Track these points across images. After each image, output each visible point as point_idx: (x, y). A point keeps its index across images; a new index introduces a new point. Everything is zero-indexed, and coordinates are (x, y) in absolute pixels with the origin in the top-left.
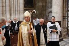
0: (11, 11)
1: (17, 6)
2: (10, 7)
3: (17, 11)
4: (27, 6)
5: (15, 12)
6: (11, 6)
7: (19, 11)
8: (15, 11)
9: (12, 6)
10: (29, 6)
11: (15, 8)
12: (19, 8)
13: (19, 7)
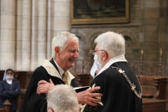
0: (19, 32)
1: (42, 13)
2: (16, 16)
3: (41, 34)
4: (100, 10)
5: (37, 36)
6: (19, 14)
7: (52, 31)
8: (33, 32)
9: (26, 13)
10: (108, 10)
11: (33, 21)
12: (52, 21)
13: (52, 17)
